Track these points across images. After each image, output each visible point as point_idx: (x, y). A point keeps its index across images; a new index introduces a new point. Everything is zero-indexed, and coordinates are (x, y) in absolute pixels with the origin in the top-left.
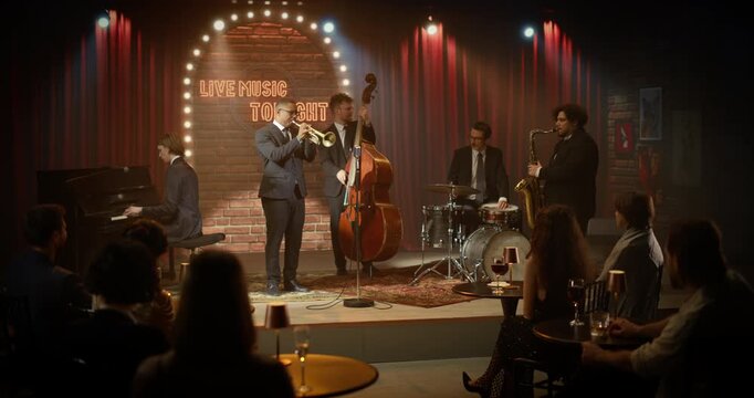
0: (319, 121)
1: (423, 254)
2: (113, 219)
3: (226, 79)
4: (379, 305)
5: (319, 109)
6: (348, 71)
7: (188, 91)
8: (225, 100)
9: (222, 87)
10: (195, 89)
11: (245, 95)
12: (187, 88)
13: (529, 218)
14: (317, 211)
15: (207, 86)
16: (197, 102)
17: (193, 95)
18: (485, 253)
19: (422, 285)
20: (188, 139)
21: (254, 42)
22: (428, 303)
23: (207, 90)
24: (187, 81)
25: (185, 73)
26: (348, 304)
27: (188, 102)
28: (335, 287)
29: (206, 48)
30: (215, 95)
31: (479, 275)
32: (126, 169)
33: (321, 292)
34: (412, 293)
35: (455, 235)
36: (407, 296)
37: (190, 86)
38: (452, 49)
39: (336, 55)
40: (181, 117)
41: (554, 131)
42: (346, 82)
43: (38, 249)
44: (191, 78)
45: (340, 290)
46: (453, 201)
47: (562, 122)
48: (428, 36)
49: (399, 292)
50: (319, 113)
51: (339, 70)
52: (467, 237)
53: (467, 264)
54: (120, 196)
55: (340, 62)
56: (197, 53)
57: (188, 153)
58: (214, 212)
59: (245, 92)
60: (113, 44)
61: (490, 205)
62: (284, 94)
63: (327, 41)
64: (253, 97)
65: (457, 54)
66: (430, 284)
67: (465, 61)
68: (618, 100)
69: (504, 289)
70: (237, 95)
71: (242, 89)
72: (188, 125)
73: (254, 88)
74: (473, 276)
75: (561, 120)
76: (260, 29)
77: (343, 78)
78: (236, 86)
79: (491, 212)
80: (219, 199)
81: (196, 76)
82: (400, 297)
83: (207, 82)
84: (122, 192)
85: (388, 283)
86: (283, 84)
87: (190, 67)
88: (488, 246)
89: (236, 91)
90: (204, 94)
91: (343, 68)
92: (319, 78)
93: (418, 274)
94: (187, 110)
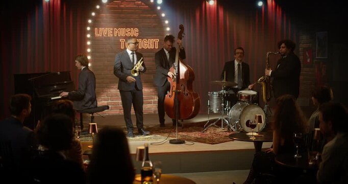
0: (154, 48)
1: (209, 116)
2: (52, 98)
3: (108, 28)
4: (187, 142)
5: (154, 42)
6: (169, 23)
7: (89, 34)
8: (108, 38)
9: (106, 31)
10: (92, 32)
11: (117, 35)
12: (88, 32)
13: (264, 97)
14: (154, 94)
15: (98, 32)
16: (94, 39)
17: (91, 35)
18: (240, 116)
19: (208, 132)
20: (89, 58)
21: (122, 9)
22: (212, 142)
23: (98, 33)
24: (88, 29)
25: (87, 25)
26: (172, 142)
27: (89, 39)
28: (164, 133)
29: (98, 12)
30: (103, 35)
31: (238, 127)
32: (59, 73)
33: (157, 135)
34: (204, 136)
35: (225, 107)
36: (201, 138)
37: (90, 31)
38: (221, 13)
39: (163, 15)
40: (86, 47)
41: (279, 53)
42: (168, 29)
43: (15, 117)
44: (90, 27)
45: (167, 134)
46: (224, 90)
47: (283, 49)
48: (209, 5)
49: (197, 136)
50: (154, 45)
51: (164, 23)
52: (231, 107)
53: (232, 121)
54: (55, 87)
55: (165, 19)
56: (93, 14)
57: (89, 65)
58: (102, 94)
59: (117, 34)
60: (51, 10)
61: (243, 92)
62: (136, 35)
63: (159, 8)
64: (121, 37)
65: (224, 14)
66: (212, 132)
67: (228, 18)
68: (304, 38)
69: (255, 136)
70: (114, 36)
71: (116, 33)
72: (89, 50)
73: (122, 32)
74: (234, 128)
75: (283, 47)
76: (125, 2)
77: (167, 27)
78: (113, 31)
79: (243, 95)
80: (104, 88)
81: (93, 26)
82: (198, 138)
83: (98, 29)
84: (57, 85)
85: (191, 131)
86: (137, 30)
87: (90, 21)
88: (242, 112)
89: (113, 33)
90: (97, 35)
91: (167, 22)
92: (154, 27)
93: (206, 127)
94: (89, 43)
